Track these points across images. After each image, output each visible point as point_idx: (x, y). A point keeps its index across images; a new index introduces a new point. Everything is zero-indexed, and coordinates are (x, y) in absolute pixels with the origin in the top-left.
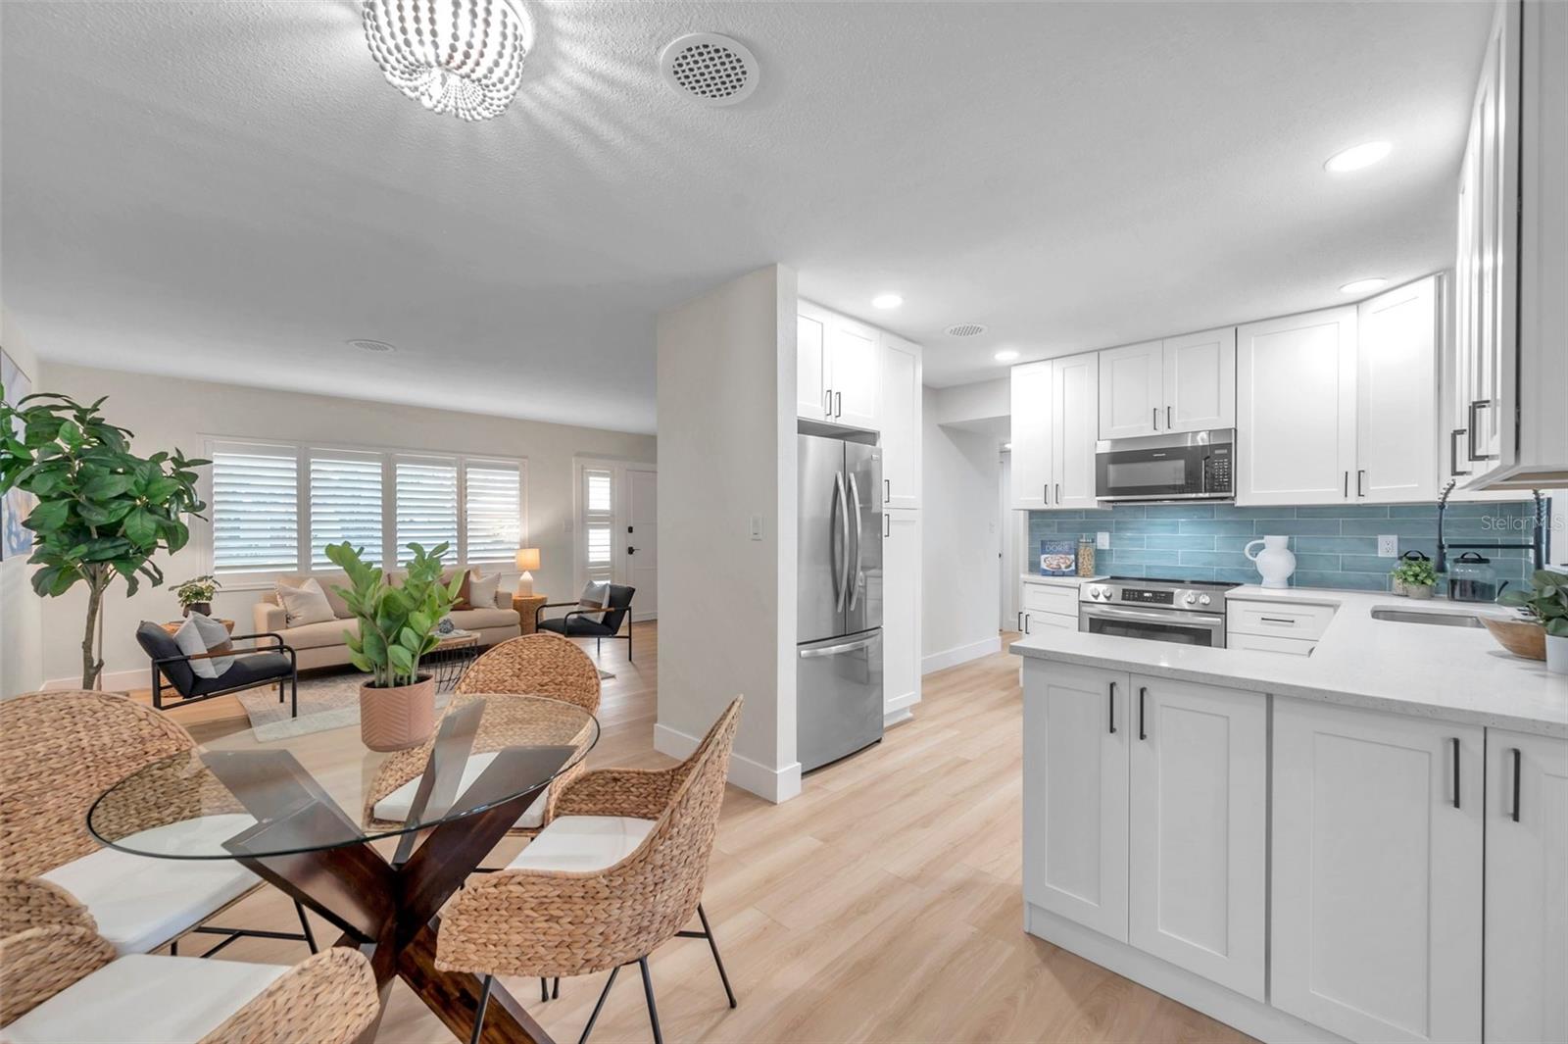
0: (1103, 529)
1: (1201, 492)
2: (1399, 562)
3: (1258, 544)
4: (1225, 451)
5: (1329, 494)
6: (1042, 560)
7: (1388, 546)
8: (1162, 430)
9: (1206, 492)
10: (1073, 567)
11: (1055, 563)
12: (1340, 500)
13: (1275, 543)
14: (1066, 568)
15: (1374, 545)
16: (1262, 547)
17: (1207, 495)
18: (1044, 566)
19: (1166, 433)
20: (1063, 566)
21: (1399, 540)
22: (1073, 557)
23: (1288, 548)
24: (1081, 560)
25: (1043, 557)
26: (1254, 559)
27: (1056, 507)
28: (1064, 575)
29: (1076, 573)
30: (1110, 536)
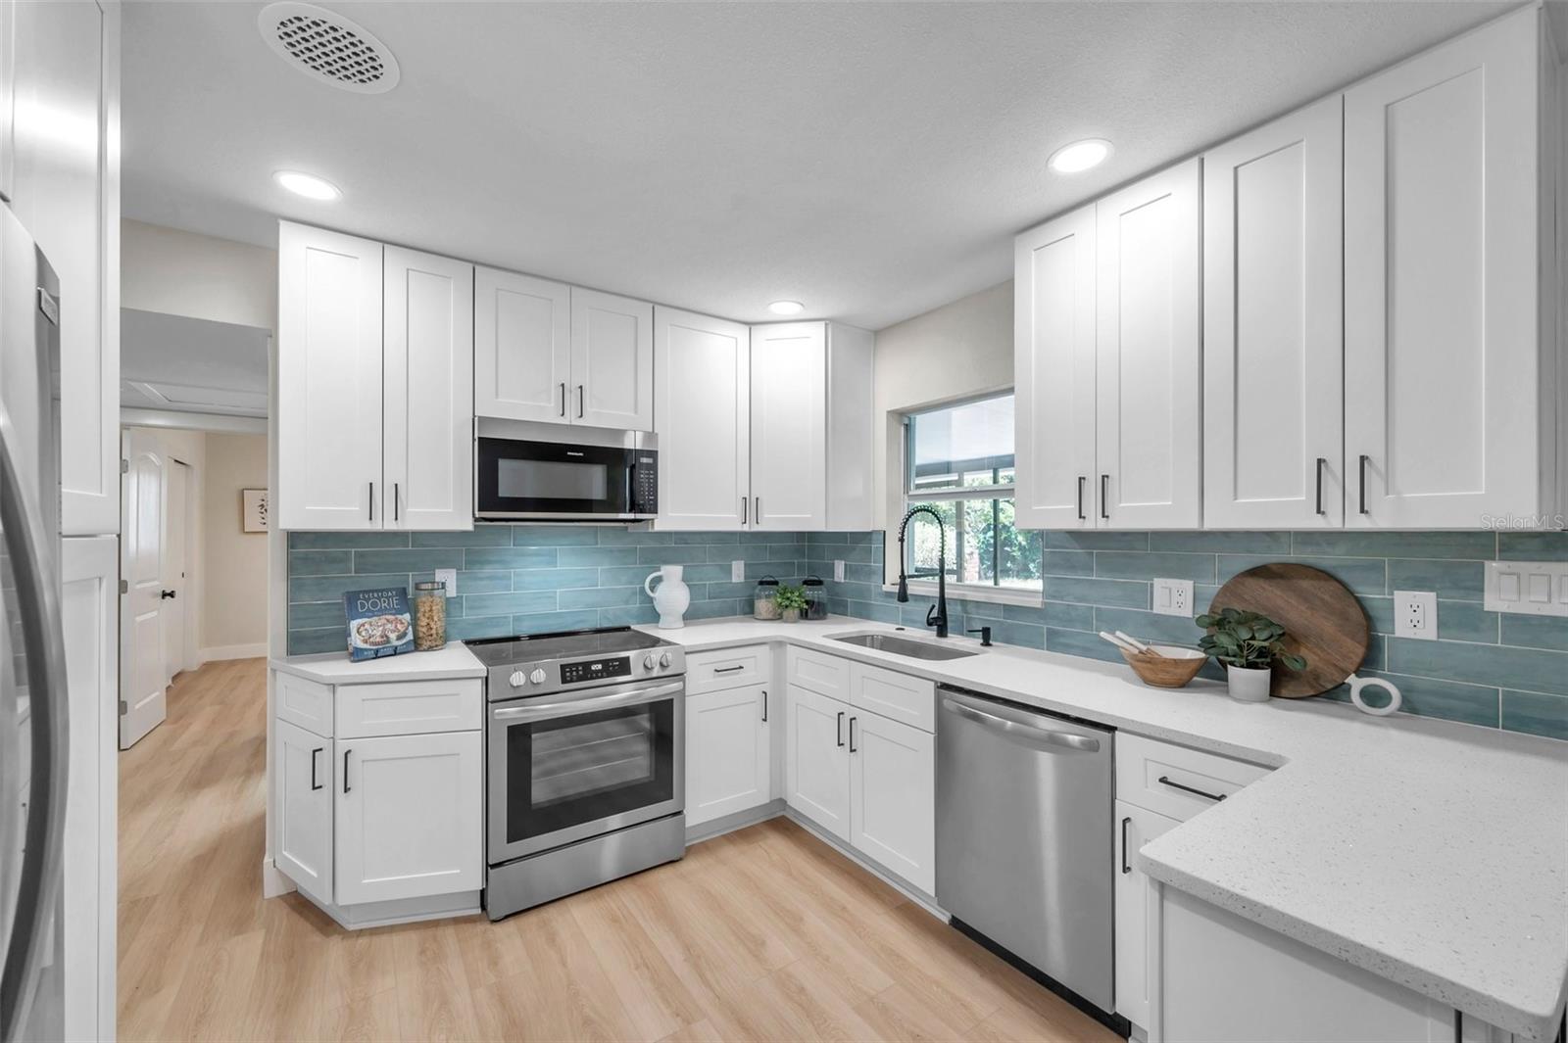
0: (445, 564)
1: (625, 512)
2: (760, 587)
3: (656, 577)
4: (650, 461)
5: (729, 521)
6: (354, 632)
7: (738, 572)
8: (571, 418)
9: (630, 511)
10: (410, 637)
11: (378, 632)
12: (738, 527)
13: (673, 573)
14: (399, 638)
15: (729, 571)
16: (658, 580)
17: (631, 516)
18: (356, 641)
19: (573, 423)
20: (393, 636)
21: (745, 565)
22: (407, 617)
23: (683, 580)
24: (424, 621)
25: (354, 624)
26: (651, 595)
27: (390, 525)
28: (395, 653)
29: (416, 645)
30: (457, 573)
